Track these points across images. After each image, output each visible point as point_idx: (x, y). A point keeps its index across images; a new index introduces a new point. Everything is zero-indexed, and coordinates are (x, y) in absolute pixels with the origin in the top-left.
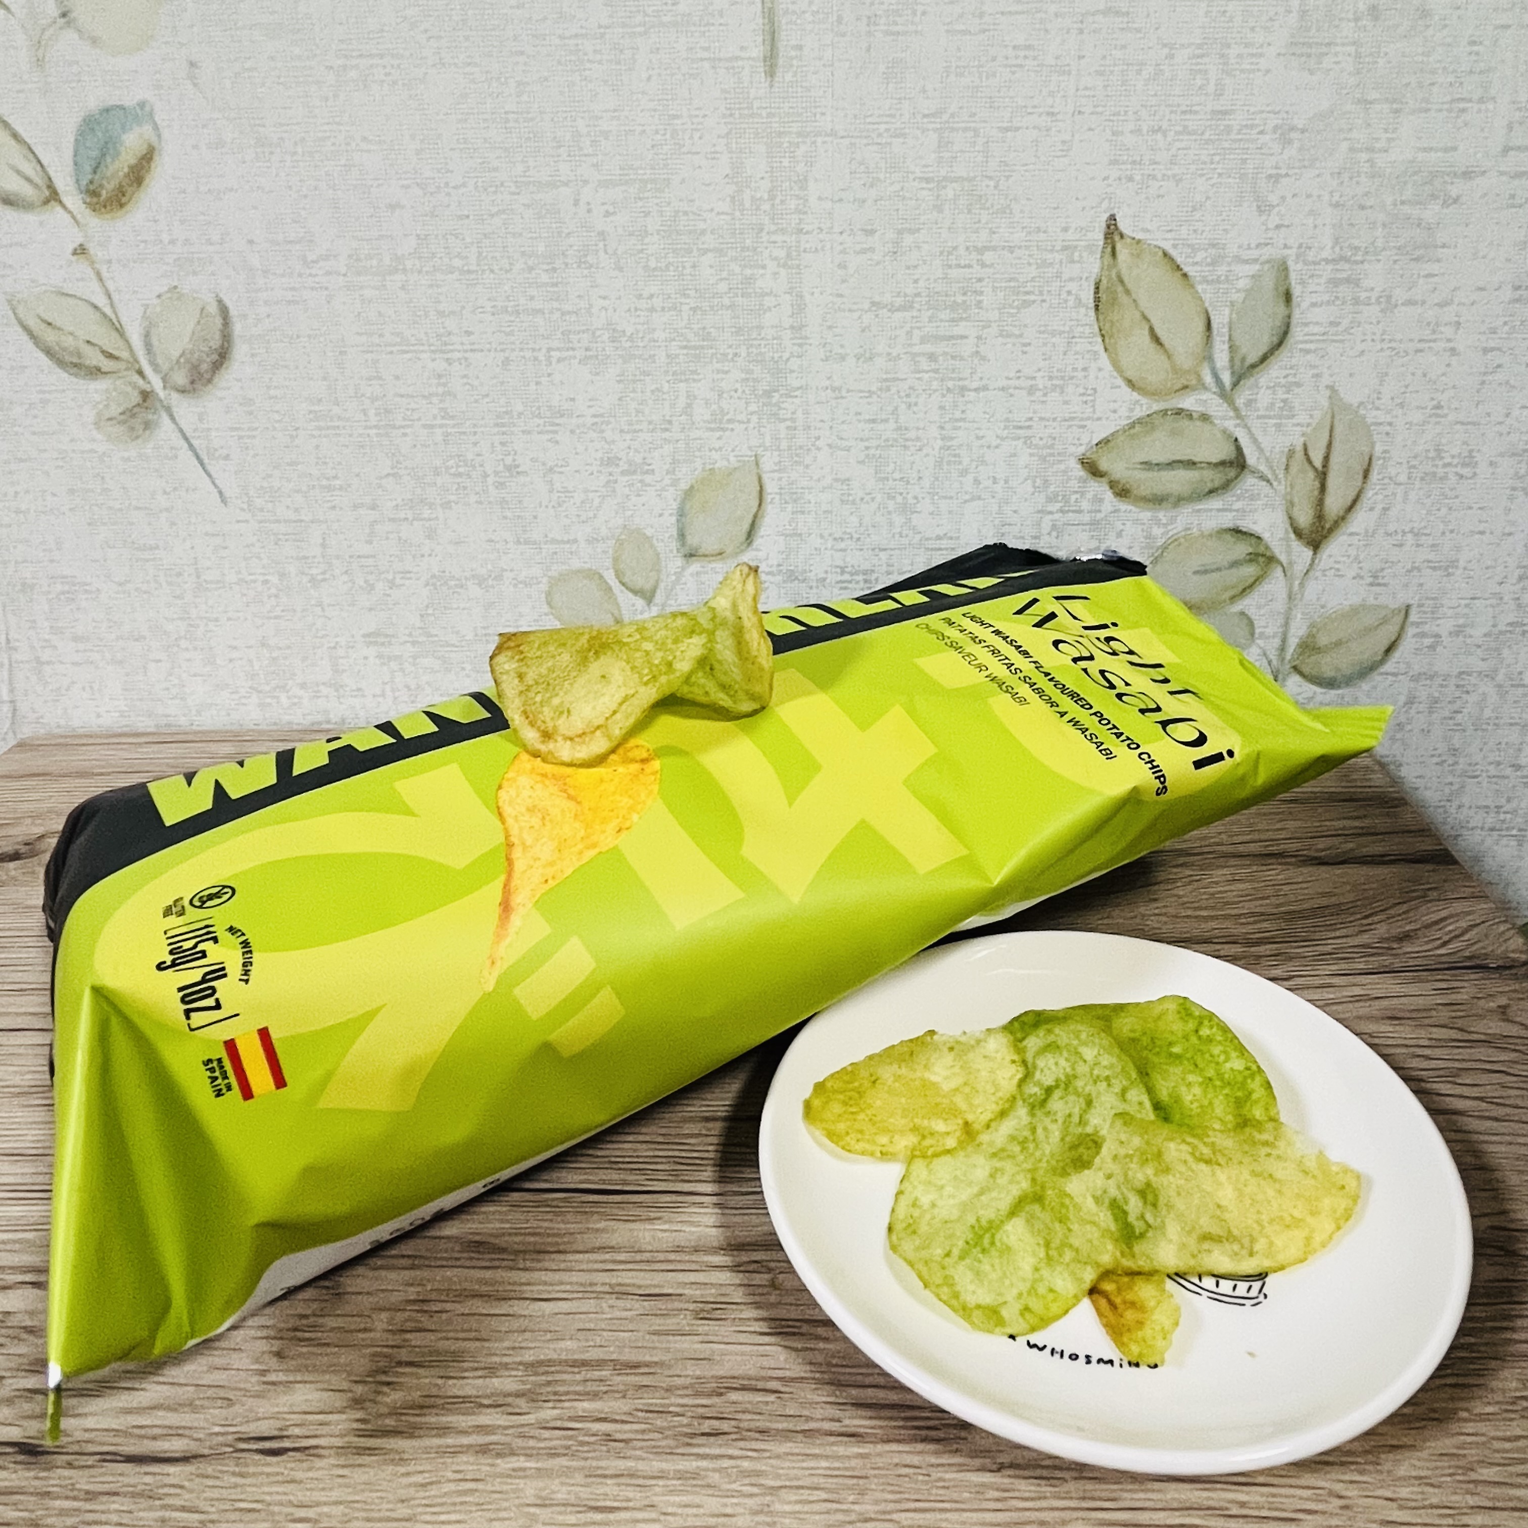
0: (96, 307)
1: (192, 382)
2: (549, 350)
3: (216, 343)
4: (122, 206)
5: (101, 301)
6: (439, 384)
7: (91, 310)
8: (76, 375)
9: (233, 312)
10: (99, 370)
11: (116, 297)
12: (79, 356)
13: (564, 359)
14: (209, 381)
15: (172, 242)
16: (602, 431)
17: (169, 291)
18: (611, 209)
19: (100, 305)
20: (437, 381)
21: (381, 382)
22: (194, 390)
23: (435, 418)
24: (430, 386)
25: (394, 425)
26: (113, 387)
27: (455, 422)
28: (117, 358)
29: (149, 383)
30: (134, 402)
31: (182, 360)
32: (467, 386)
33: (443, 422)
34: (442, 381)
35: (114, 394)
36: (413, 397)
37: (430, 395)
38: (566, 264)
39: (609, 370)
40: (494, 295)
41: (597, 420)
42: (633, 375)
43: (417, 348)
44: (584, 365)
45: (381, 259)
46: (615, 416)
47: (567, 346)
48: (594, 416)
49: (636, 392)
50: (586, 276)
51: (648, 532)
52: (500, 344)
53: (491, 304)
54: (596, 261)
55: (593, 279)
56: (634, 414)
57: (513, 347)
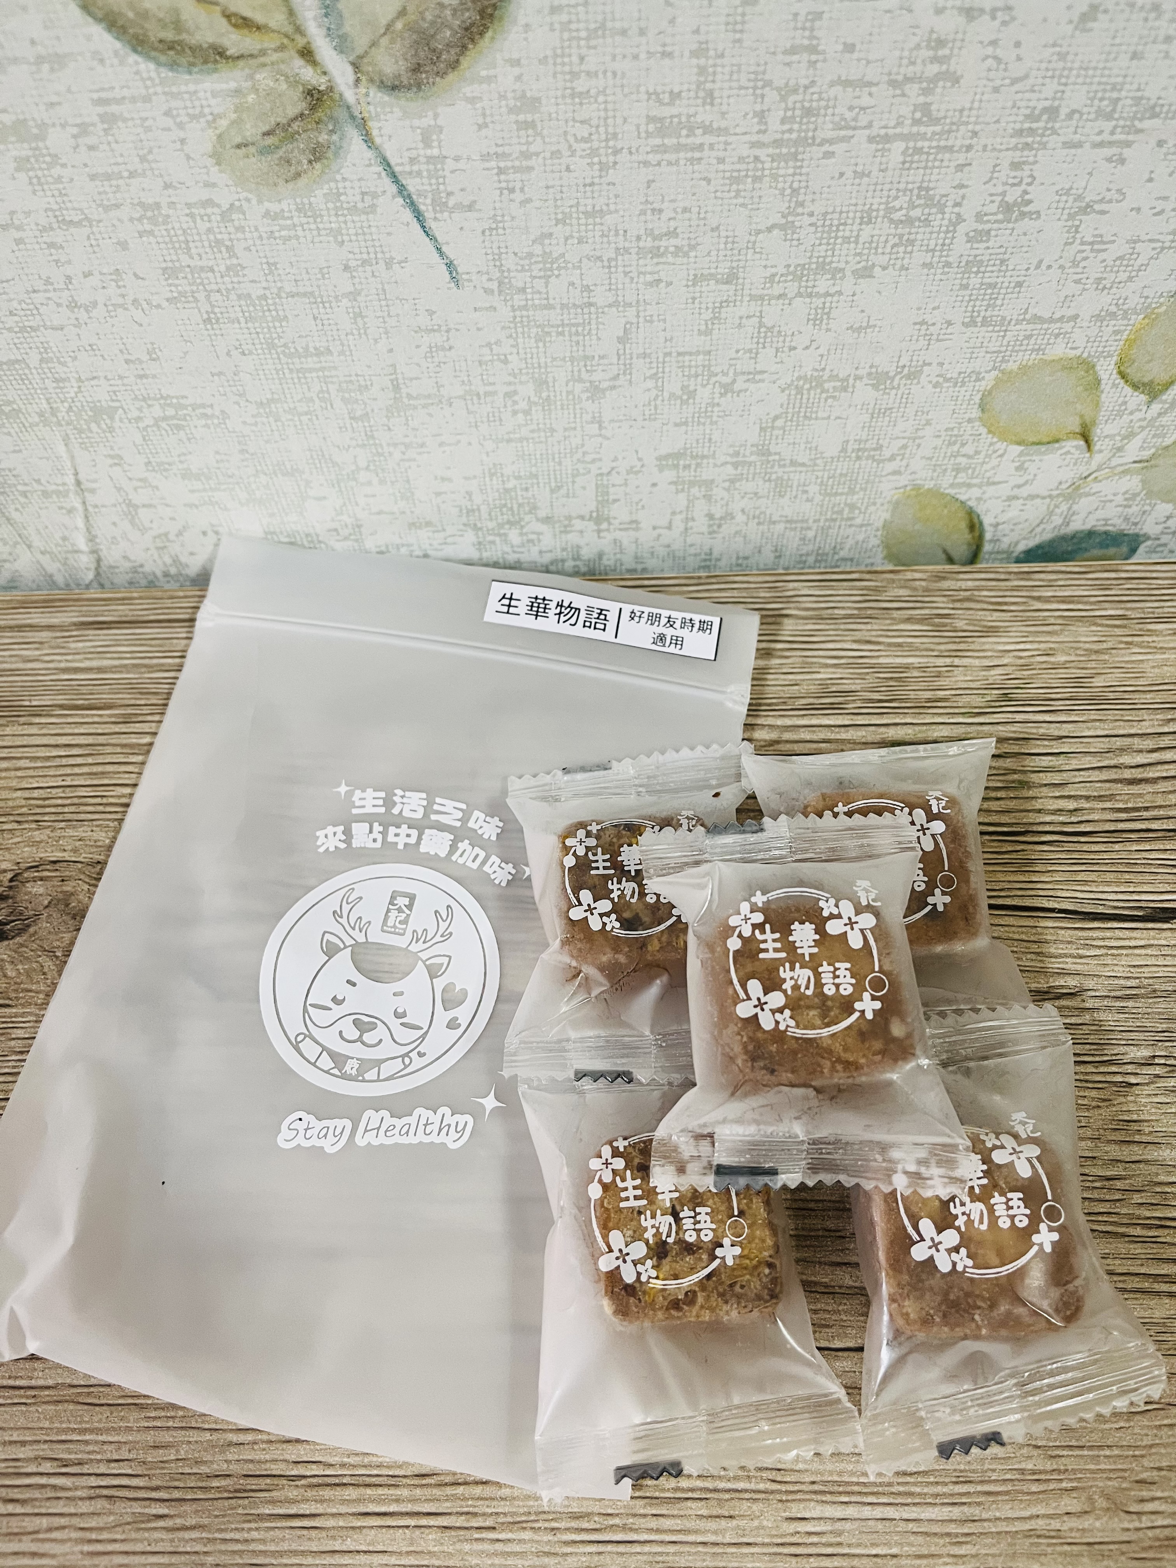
1: (416, 69)
10: (220, 52)
12: (178, 25)
14: (453, 65)
20: (931, 53)
21: (814, 58)
22: (419, 86)
23: (899, 124)
24: (913, 63)
25: (813, 138)
26: (249, 84)
27: (938, 129)
28: (259, 28)
29: (325, 73)
30: (292, 112)
31: (399, 25)
32: (990, 61)
33: (915, 129)
34: (940, 53)
35: (251, 98)
36: (870, 84)
37: (908, 80)
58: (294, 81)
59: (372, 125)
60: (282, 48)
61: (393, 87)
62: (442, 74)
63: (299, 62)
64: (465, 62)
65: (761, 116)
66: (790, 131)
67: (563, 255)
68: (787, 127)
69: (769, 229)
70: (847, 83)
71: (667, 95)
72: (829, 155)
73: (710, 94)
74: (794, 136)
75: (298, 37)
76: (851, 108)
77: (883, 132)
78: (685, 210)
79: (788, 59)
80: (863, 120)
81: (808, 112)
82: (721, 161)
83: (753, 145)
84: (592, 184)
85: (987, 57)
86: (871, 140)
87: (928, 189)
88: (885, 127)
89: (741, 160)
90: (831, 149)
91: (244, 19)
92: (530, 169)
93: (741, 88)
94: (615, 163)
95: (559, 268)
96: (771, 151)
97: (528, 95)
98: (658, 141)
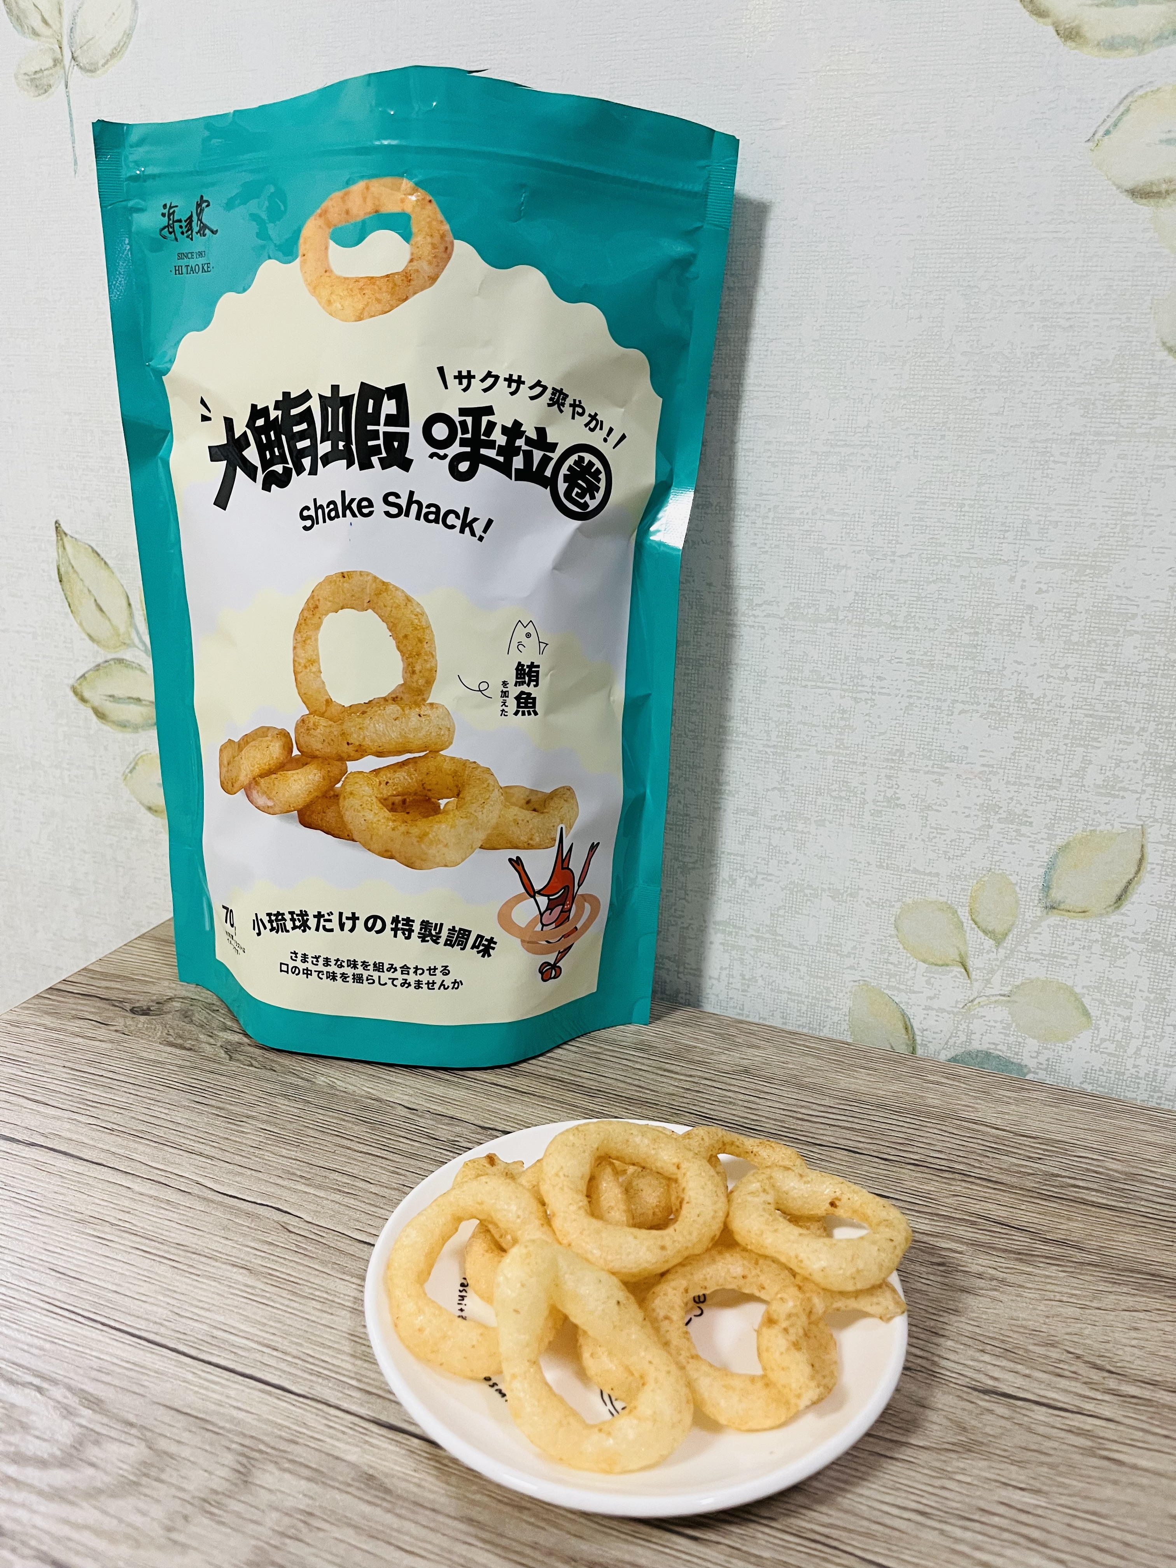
2: (956, 701)
6: (842, 718)
13: (966, 712)
16: (988, 780)
18: (1044, 587)
20: (840, 716)
23: (830, 747)
24: (833, 719)
25: (791, 747)
27: (848, 752)
33: (837, 751)
34: (845, 716)
36: (815, 726)
37: (831, 726)
38: (989, 631)
39: (1009, 726)
40: (913, 649)
41: (986, 769)
42: (1031, 734)
43: (830, 685)
44: (985, 719)
45: (817, 609)
46: (1005, 768)
47: (972, 700)
48: (983, 765)
49: (1031, 750)
50: (1006, 643)
51: (1013, 879)
52: (908, 691)
53: (909, 656)
54: (1019, 630)
55: (1012, 646)
56: (1023, 769)
57: (920, 695)
65: (768, 732)
66: (781, 742)
68: (779, 740)
70: (805, 724)
72: (798, 756)
74: (783, 744)
76: (807, 736)
77: (822, 750)
79: (779, 709)
80: (814, 742)
81: (788, 734)
82: (750, 750)
83: (764, 746)
86: (818, 752)
87: (847, 782)
88: (824, 747)
89: (760, 752)
90: (801, 753)
95: (675, 792)
96: (772, 750)
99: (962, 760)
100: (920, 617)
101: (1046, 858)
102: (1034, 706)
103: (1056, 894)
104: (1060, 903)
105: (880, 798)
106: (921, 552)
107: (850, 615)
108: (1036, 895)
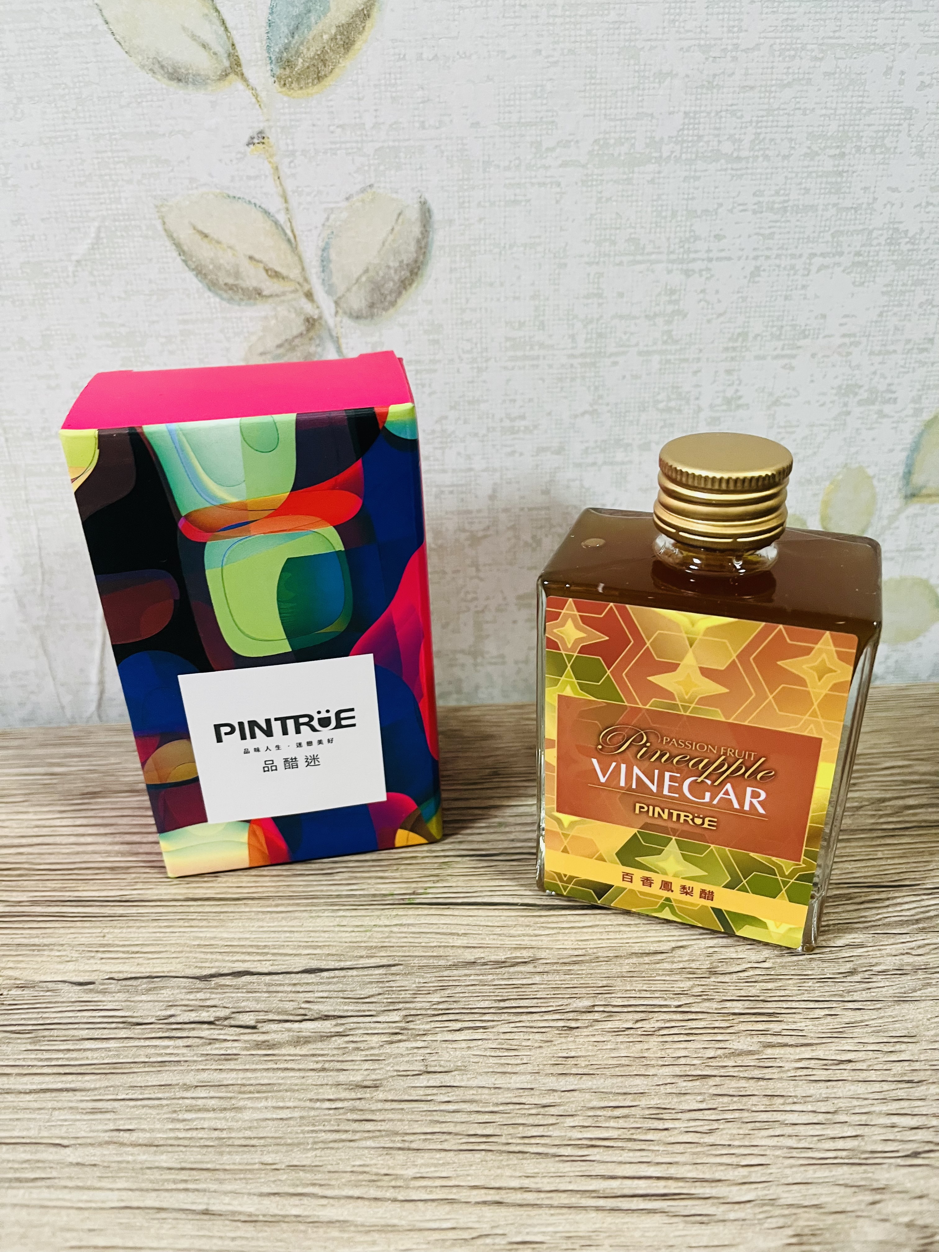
0: (266, 213)
1: (372, 306)
2: (814, 255)
3: (408, 256)
4: (319, 78)
5: (275, 205)
6: (670, 302)
7: (260, 215)
8: (230, 300)
9: (437, 216)
10: (259, 293)
11: (294, 201)
12: (237, 275)
13: (827, 267)
14: (393, 304)
15: (376, 126)
16: (849, 354)
17: (363, 190)
19: (272, 210)
20: (667, 298)
21: (600, 301)
22: (372, 316)
23: (655, 344)
24: (658, 305)
25: (605, 353)
26: (273, 313)
27: (678, 347)
28: (283, 278)
29: (318, 307)
30: (295, 332)
31: (364, 279)
32: (702, 303)
33: (664, 347)
34: (673, 298)
35: (273, 322)
36: (635, 318)
37: (655, 315)
38: (858, 148)
39: (877, 279)
40: (762, 188)
41: (847, 340)
42: (904, 285)
43: (653, 257)
44: (848, 273)
45: (633, 145)
46: (869, 335)
47: (834, 250)
48: (844, 336)
49: (901, 305)
50: (879, 164)
51: (870, 471)
52: (755, 249)
53: (756, 199)
54: (894, 144)
55: (885, 167)
56: (891, 333)
57: (768, 253)
58: (299, 312)
59: (342, 341)
60: (295, 291)
61: (357, 317)
62: (385, 309)
63: (304, 301)
64: (400, 302)
65: (573, 337)
66: (591, 347)
67: (453, 432)
68: (588, 345)
69: (584, 413)
70: (621, 317)
71: (517, 324)
72: (615, 363)
73: (542, 322)
74: (593, 351)
75: (305, 284)
76: (625, 333)
77: (645, 349)
78: (531, 400)
79: (586, 301)
80: (633, 341)
81: (600, 335)
82: (550, 366)
83: (569, 356)
84: (472, 382)
85: (700, 301)
86: (640, 353)
87: (677, 388)
88: (647, 346)
89: (563, 366)
90: (616, 360)
91: (276, 272)
92: (435, 371)
93: (560, 320)
94: (487, 368)
95: (452, 441)
96: (580, 360)
97: (436, 323)
98: (511, 353)
99: (819, 334)
100: (772, 140)
101: (909, 439)
102: (909, 246)
103: (918, 479)
104: (921, 488)
105: (719, 401)
106: (772, 41)
107: (678, 147)
108: (896, 484)
